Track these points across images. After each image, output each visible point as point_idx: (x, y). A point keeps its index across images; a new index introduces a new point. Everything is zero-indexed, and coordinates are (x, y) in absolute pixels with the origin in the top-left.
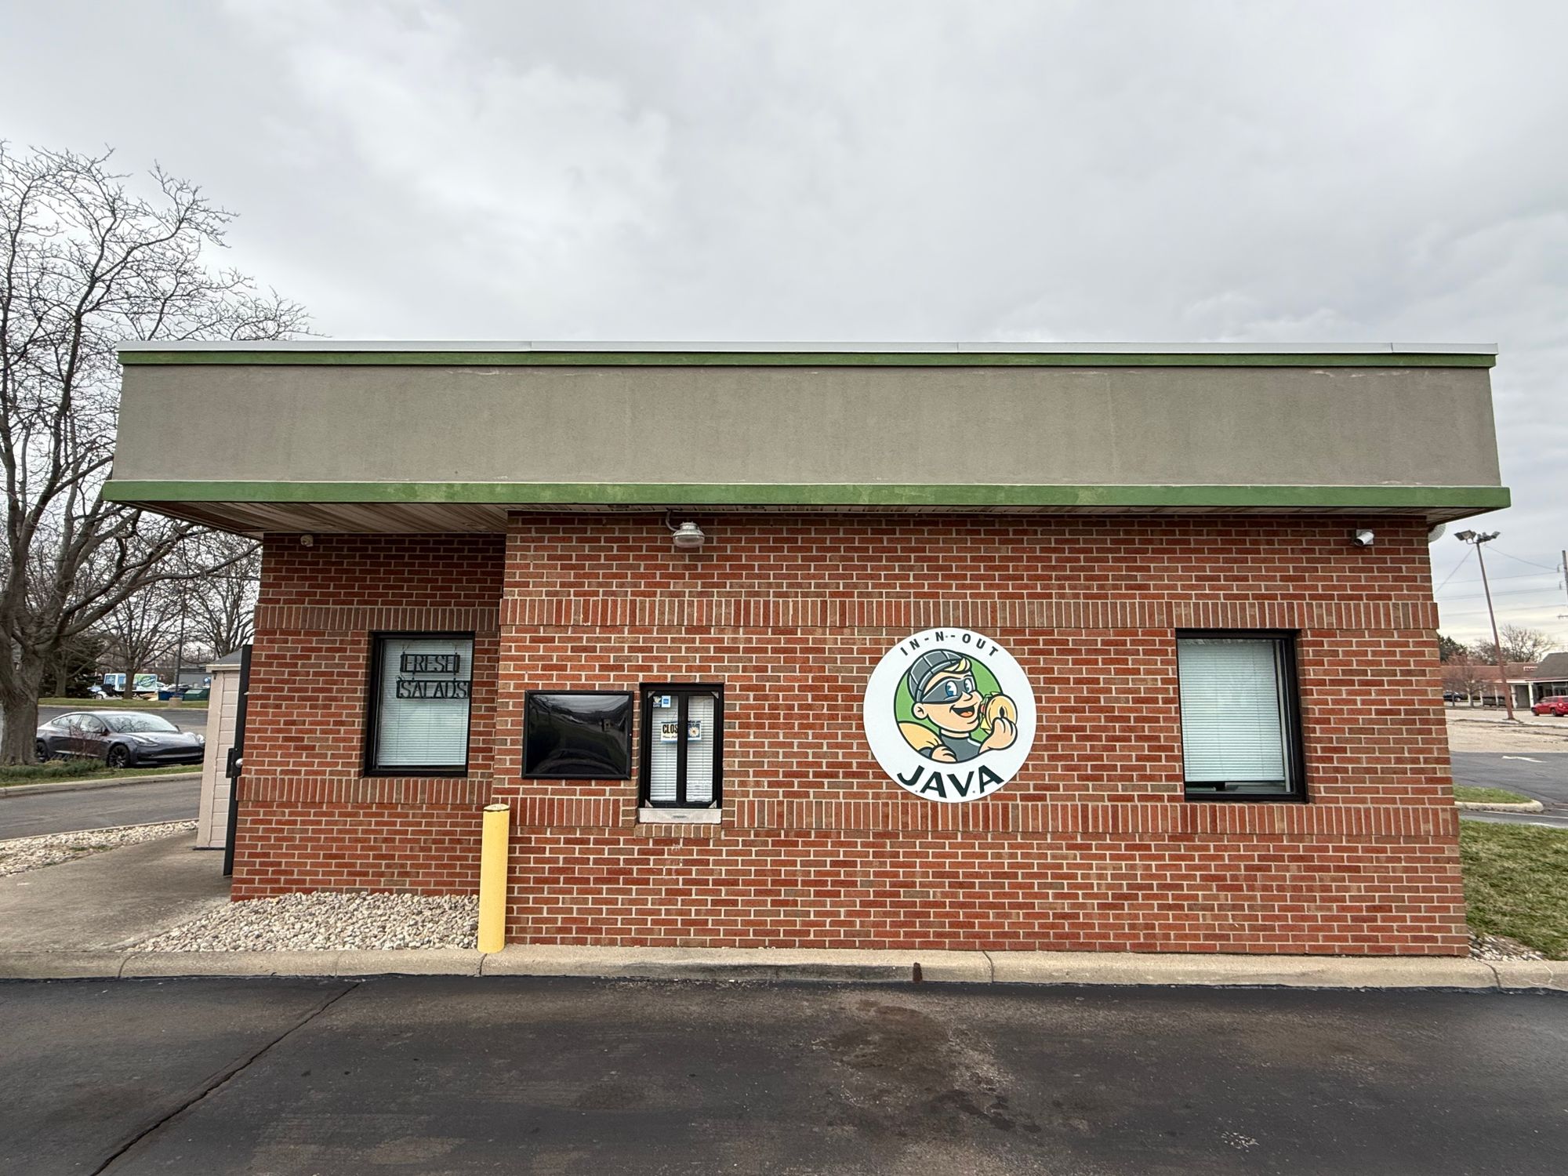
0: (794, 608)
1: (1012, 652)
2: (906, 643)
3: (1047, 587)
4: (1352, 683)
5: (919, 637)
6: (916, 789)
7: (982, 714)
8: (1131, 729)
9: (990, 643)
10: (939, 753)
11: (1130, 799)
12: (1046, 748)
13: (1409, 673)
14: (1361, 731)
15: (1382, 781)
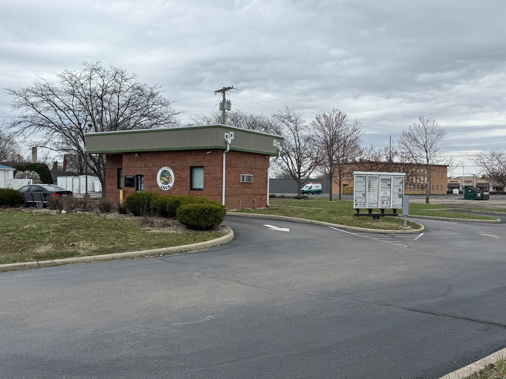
0: (150, 165)
1: (172, 170)
2: (161, 169)
3: (176, 161)
4: (208, 174)
5: (162, 168)
6: (162, 188)
7: (169, 179)
8: (184, 180)
9: (170, 169)
10: (164, 184)
11: (184, 190)
12: (175, 183)
13: (215, 172)
14: (209, 180)
15: (211, 187)
